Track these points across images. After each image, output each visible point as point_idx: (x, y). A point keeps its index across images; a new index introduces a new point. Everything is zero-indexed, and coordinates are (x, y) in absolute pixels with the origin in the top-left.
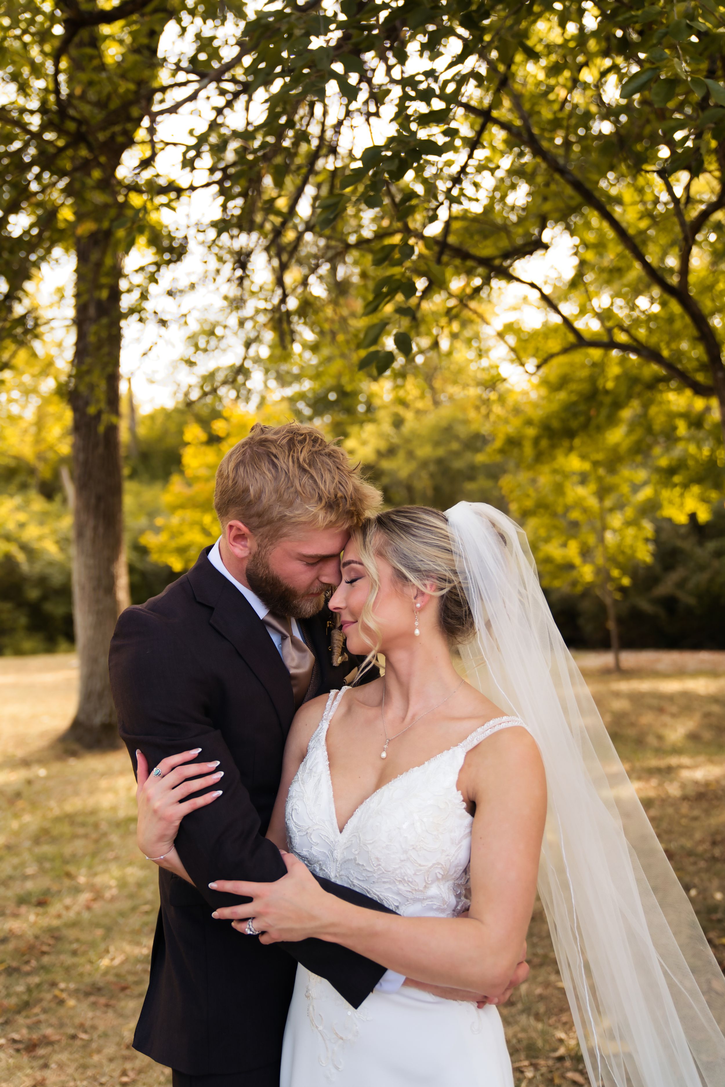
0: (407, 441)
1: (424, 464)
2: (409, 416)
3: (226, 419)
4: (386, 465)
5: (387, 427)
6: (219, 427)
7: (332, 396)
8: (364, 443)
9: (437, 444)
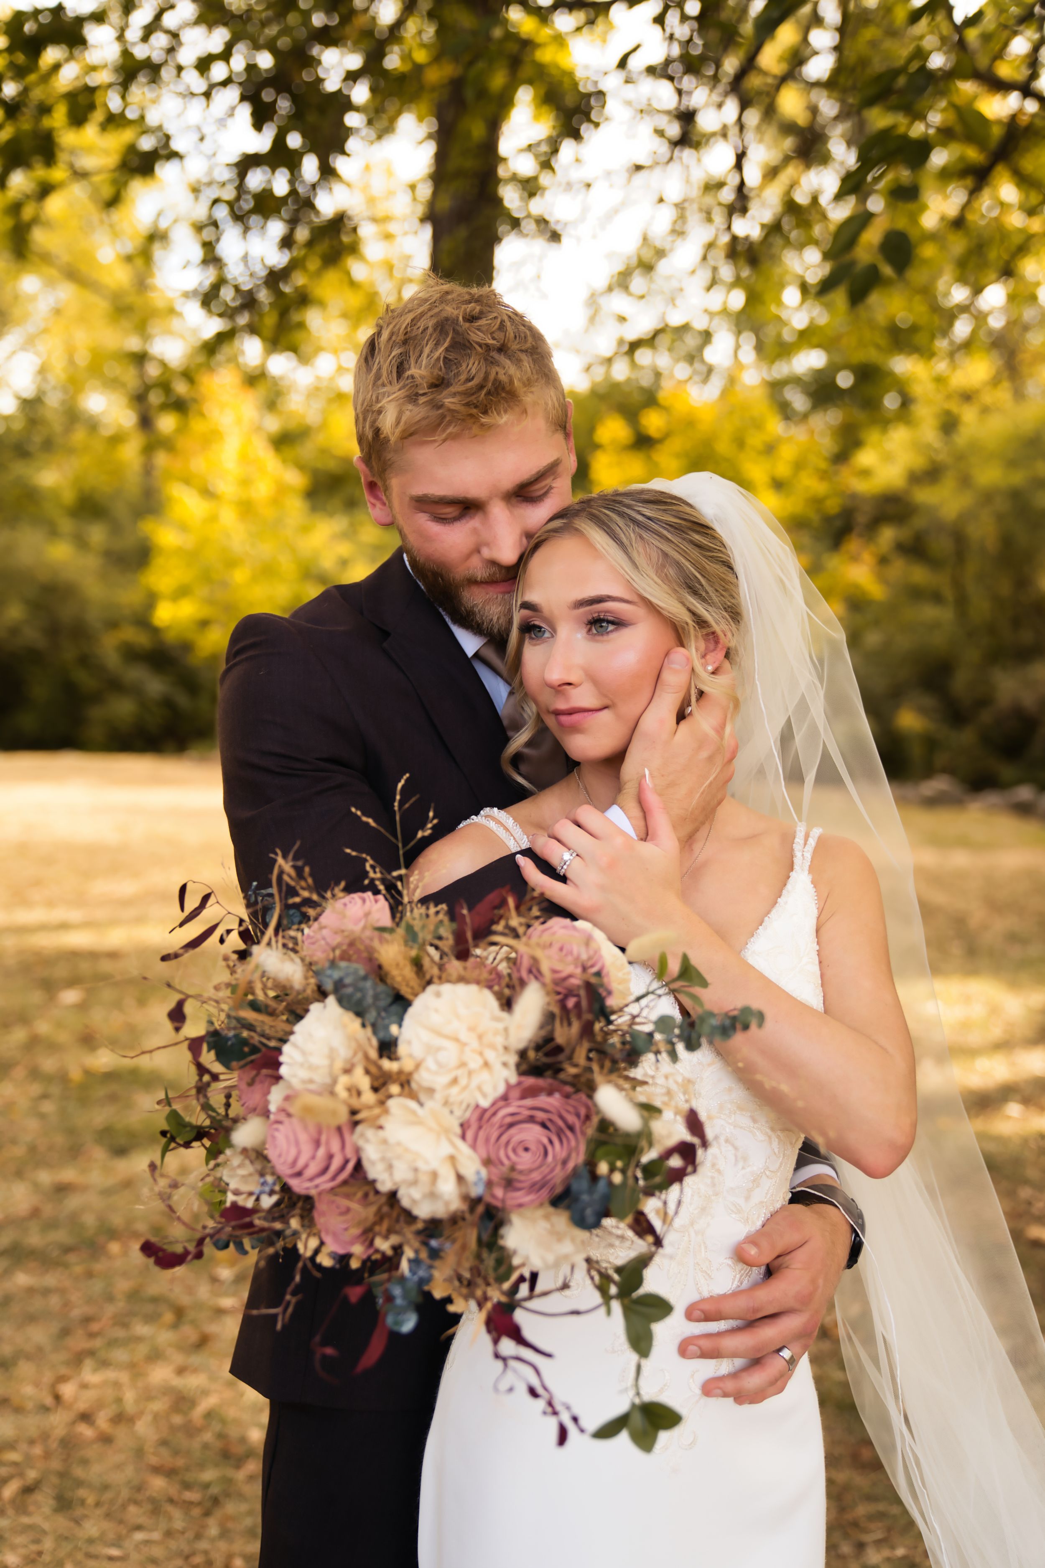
0: (960, 457)
1: (987, 497)
2: (969, 415)
3: (665, 409)
4: (924, 496)
5: (929, 433)
6: (653, 422)
7: (845, 380)
8: (888, 457)
9: (1012, 463)
